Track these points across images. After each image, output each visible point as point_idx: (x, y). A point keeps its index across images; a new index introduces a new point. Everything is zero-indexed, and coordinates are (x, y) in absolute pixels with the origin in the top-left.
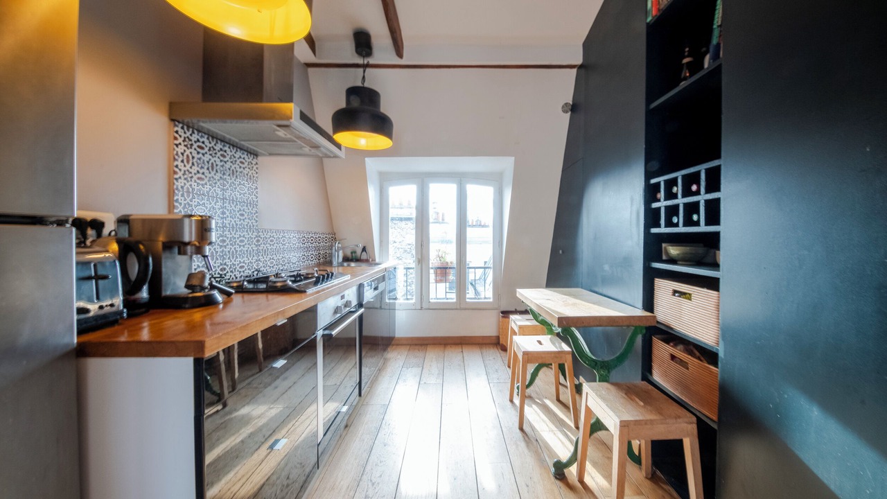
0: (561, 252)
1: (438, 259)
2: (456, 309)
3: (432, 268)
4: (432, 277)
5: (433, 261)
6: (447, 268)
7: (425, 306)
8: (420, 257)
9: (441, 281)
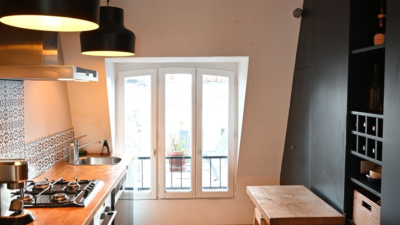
0: (292, 147)
1: (173, 147)
2: (192, 199)
3: (168, 158)
4: (168, 165)
5: (169, 151)
6: (181, 158)
7: (160, 196)
8: (155, 148)
9: (177, 170)
